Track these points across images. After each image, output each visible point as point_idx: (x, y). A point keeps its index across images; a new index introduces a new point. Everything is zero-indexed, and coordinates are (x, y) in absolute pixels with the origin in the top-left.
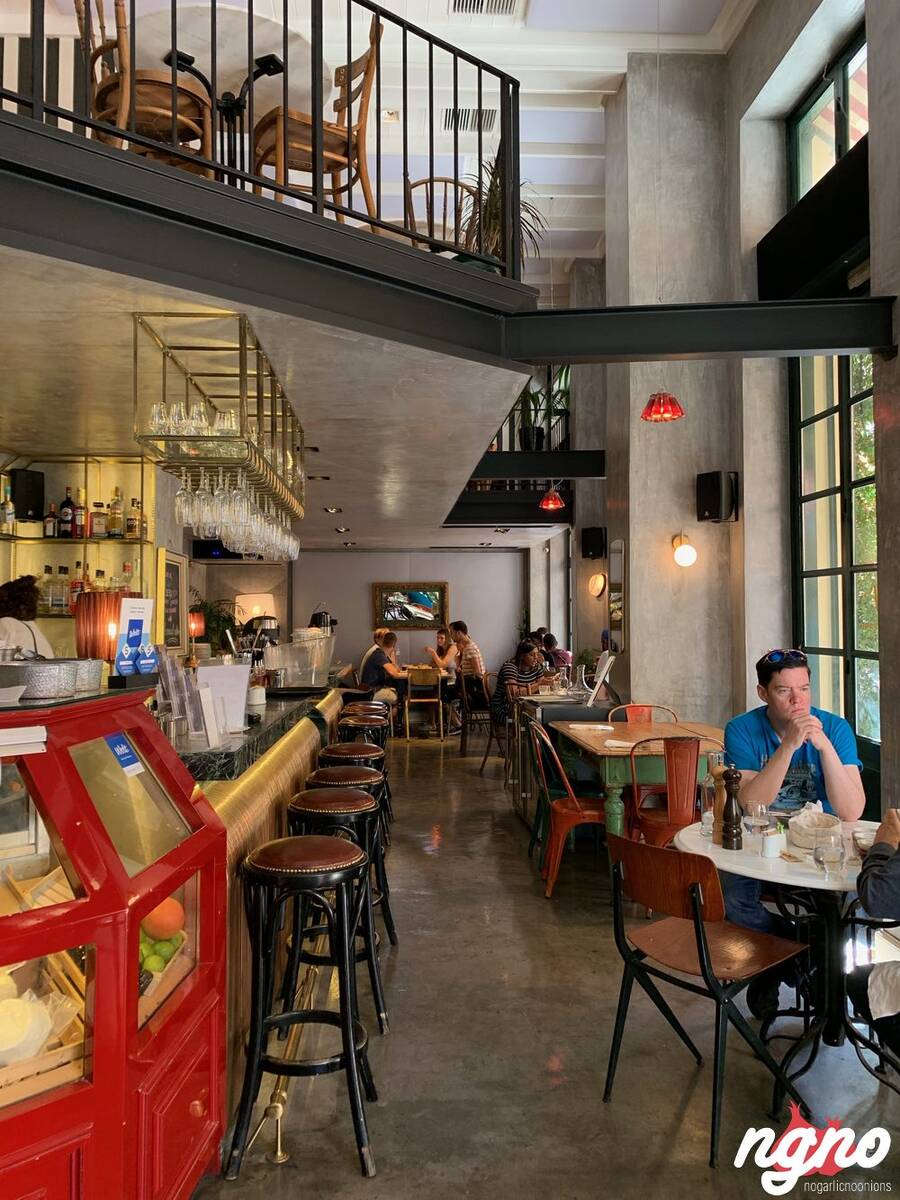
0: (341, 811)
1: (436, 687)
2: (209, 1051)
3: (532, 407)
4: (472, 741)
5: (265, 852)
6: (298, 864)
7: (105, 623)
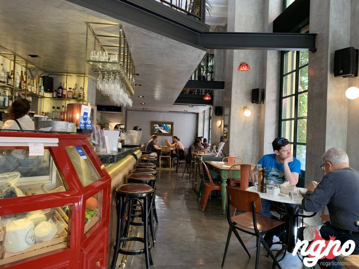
0: (144, 179)
1: (169, 152)
2: (104, 245)
3: (202, 69)
4: (179, 169)
5: (122, 187)
6: (133, 190)
7: (76, 114)
